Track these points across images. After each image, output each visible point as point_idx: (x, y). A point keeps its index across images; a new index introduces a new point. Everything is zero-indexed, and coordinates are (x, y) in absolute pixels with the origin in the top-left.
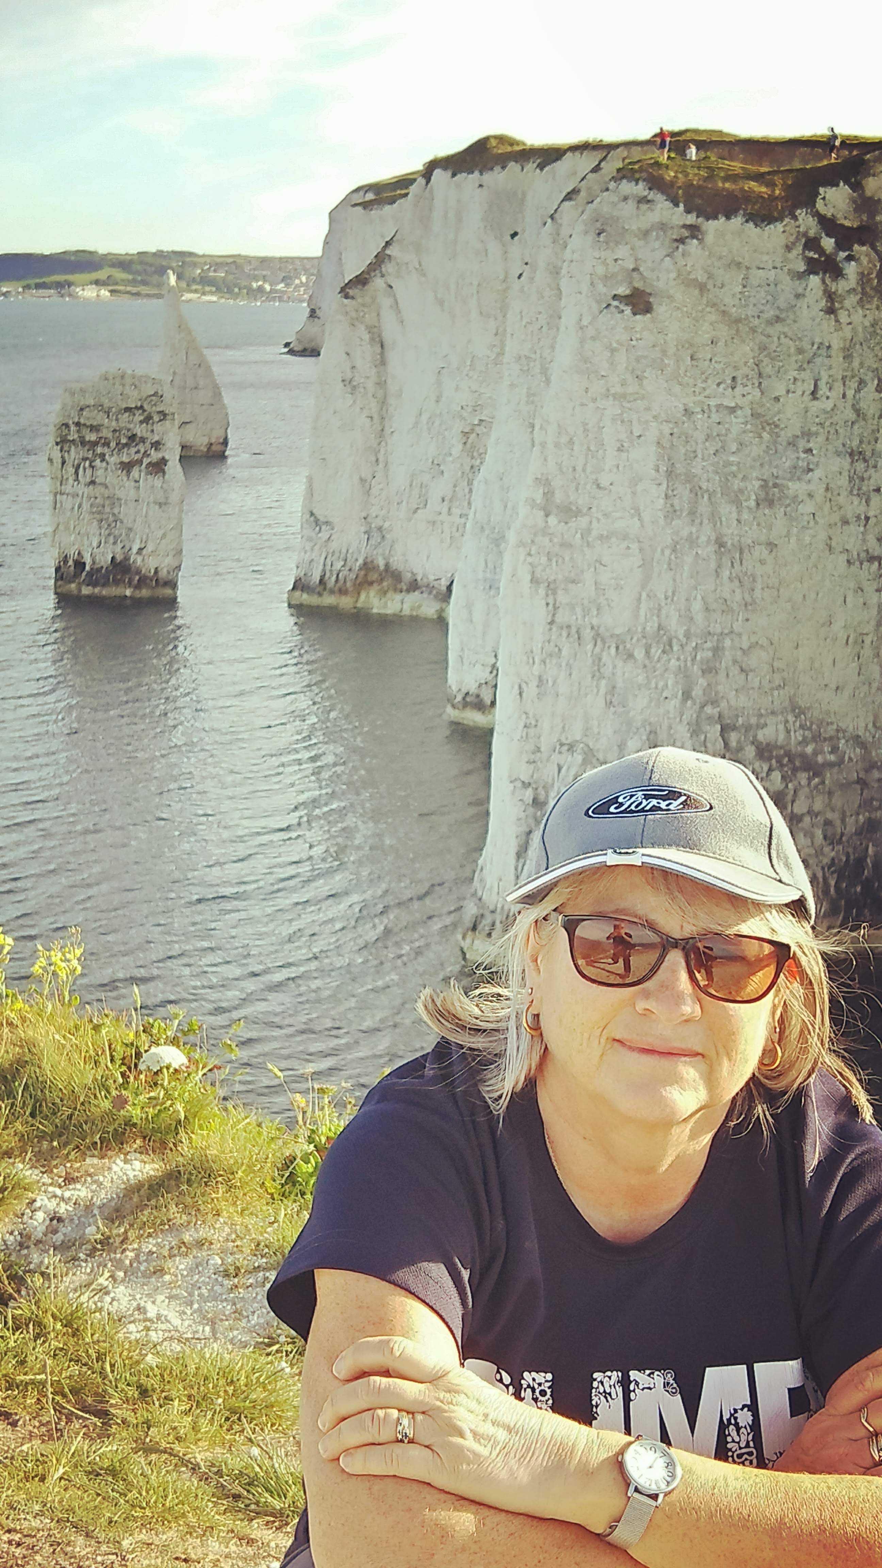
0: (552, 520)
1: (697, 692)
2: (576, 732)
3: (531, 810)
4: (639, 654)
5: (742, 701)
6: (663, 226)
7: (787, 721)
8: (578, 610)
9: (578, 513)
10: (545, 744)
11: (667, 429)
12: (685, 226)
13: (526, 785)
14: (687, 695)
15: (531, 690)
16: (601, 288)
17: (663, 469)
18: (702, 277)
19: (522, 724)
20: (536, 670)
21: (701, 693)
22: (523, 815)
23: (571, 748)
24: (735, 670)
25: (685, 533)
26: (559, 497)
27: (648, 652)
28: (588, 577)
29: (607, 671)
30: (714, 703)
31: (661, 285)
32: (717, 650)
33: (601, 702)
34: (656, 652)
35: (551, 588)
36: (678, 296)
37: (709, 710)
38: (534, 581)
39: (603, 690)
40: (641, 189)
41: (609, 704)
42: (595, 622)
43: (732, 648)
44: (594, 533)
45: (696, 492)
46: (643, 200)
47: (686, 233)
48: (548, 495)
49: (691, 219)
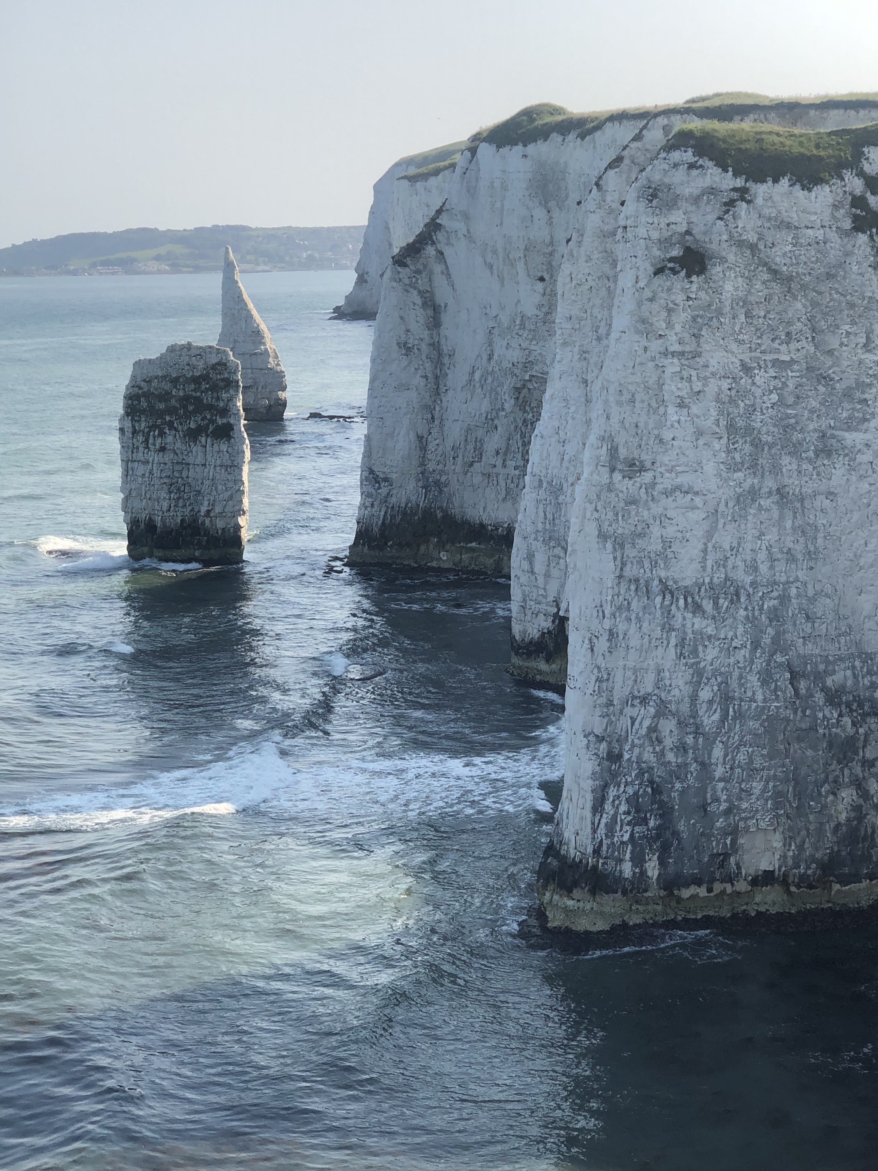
0: (617, 476)
1: (766, 640)
2: (648, 686)
3: (606, 763)
4: (708, 606)
5: (810, 649)
6: (712, 191)
7: (854, 667)
8: (647, 564)
9: (642, 469)
10: (618, 696)
11: (725, 384)
12: (735, 190)
13: (600, 739)
14: (756, 645)
15: (602, 644)
16: (656, 252)
17: (723, 423)
18: (752, 237)
19: (594, 678)
20: (607, 624)
21: (768, 641)
22: (598, 769)
23: (644, 700)
24: (801, 619)
25: (746, 486)
26: (623, 452)
27: (716, 604)
28: (656, 531)
29: (677, 622)
30: (784, 651)
31: (714, 246)
32: (784, 599)
33: (672, 652)
34: (724, 603)
35: (620, 544)
36: (731, 258)
37: (779, 658)
38: (603, 536)
39: (673, 641)
40: (689, 156)
41: (681, 656)
42: (663, 574)
43: (798, 596)
44: (659, 487)
45: (757, 444)
46: (692, 166)
47: (735, 195)
48: (613, 451)
49: (739, 182)
